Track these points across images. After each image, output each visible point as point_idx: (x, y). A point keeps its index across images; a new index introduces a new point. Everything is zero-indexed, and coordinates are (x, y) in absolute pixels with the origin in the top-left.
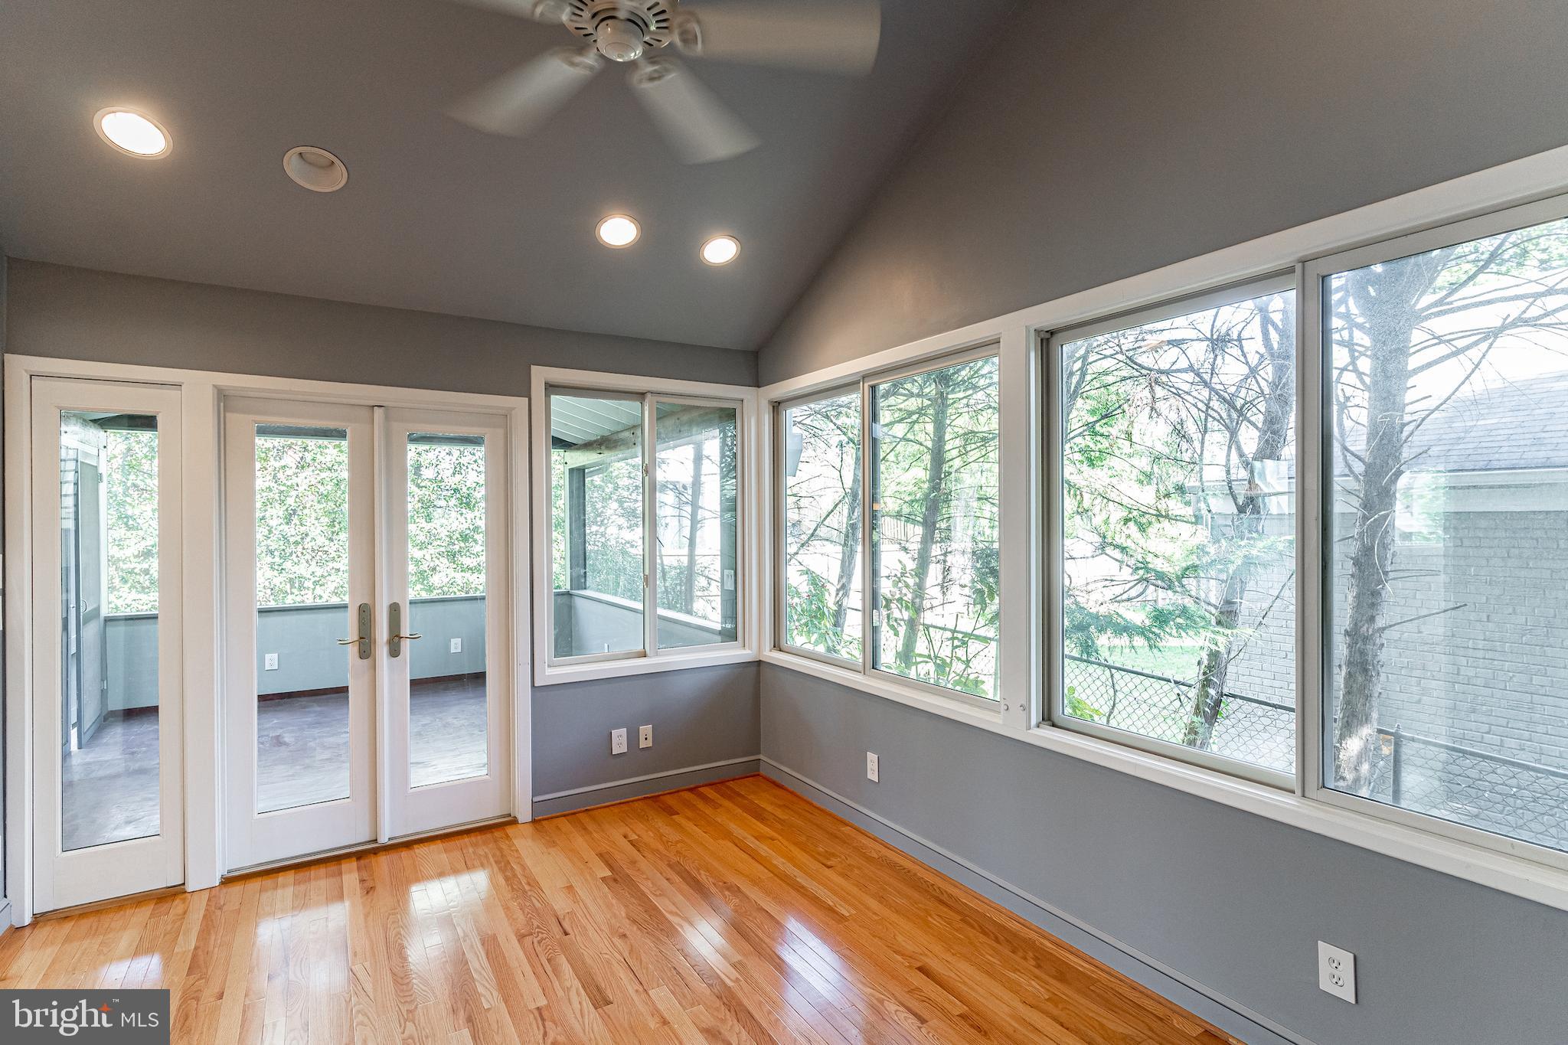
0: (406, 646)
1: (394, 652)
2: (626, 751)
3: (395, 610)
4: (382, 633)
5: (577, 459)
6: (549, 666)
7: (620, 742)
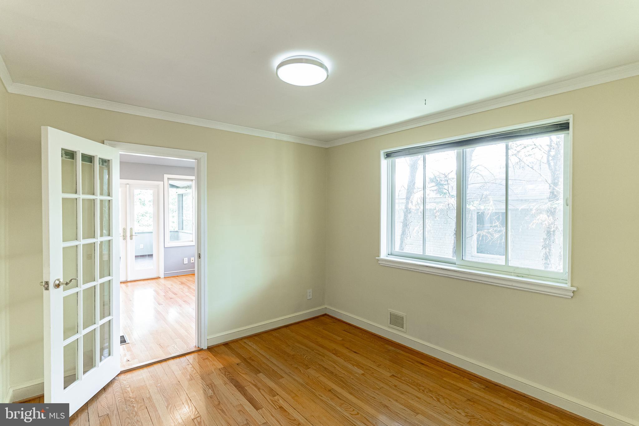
0: (134, 237)
1: (131, 239)
2: (187, 263)
3: (131, 229)
4: (128, 235)
5: (180, 191)
6: (168, 243)
7: (186, 261)
